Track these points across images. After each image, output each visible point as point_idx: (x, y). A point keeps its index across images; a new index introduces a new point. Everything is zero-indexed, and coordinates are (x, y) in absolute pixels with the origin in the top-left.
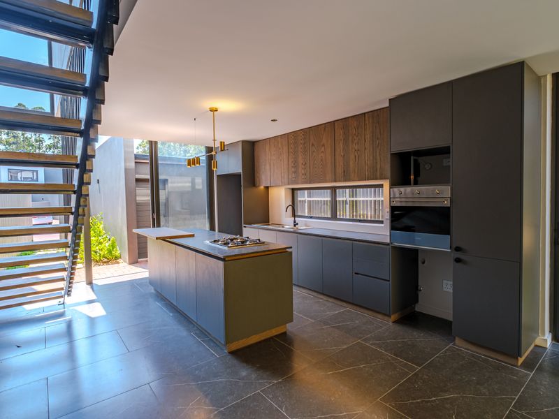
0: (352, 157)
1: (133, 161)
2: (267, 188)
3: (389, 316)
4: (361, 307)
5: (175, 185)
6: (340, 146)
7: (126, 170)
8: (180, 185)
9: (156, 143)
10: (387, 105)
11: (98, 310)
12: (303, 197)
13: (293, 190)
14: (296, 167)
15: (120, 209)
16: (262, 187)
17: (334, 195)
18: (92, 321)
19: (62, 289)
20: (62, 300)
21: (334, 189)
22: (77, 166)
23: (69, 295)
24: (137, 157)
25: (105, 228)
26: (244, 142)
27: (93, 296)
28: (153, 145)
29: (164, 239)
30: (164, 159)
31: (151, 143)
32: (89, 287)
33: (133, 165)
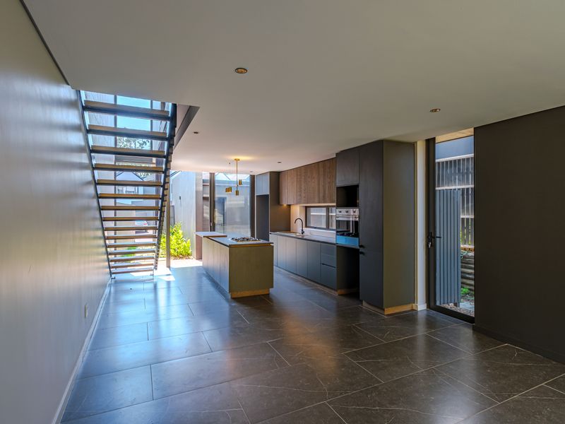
0: (327, 186)
1: (202, 184)
2: (289, 206)
3: (337, 291)
4: (325, 286)
5: (232, 203)
6: (322, 179)
7: (197, 192)
8: (235, 202)
9: (214, 174)
10: (335, 156)
11: (172, 278)
12: (313, 213)
13: (306, 207)
14: (301, 191)
15: (192, 220)
16: (285, 205)
17: (328, 212)
18: (169, 283)
19: (152, 264)
20: (151, 272)
21: (328, 208)
22: (162, 186)
23: (156, 269)
24: (204, 181)
25: (183, 234)
26: (271, 173)
27: (169, 272)
28: (212, 175)
29: (208, 237)
30: (219, 182)
31: (211, 173)
32: (168, 269)
33: (201, 188)
